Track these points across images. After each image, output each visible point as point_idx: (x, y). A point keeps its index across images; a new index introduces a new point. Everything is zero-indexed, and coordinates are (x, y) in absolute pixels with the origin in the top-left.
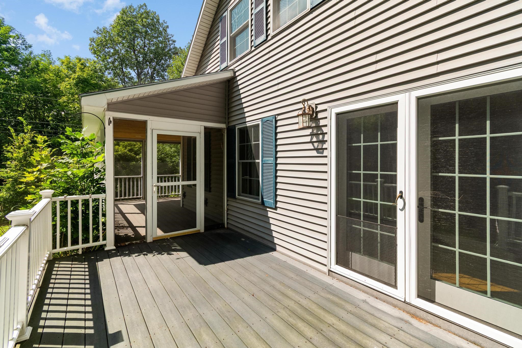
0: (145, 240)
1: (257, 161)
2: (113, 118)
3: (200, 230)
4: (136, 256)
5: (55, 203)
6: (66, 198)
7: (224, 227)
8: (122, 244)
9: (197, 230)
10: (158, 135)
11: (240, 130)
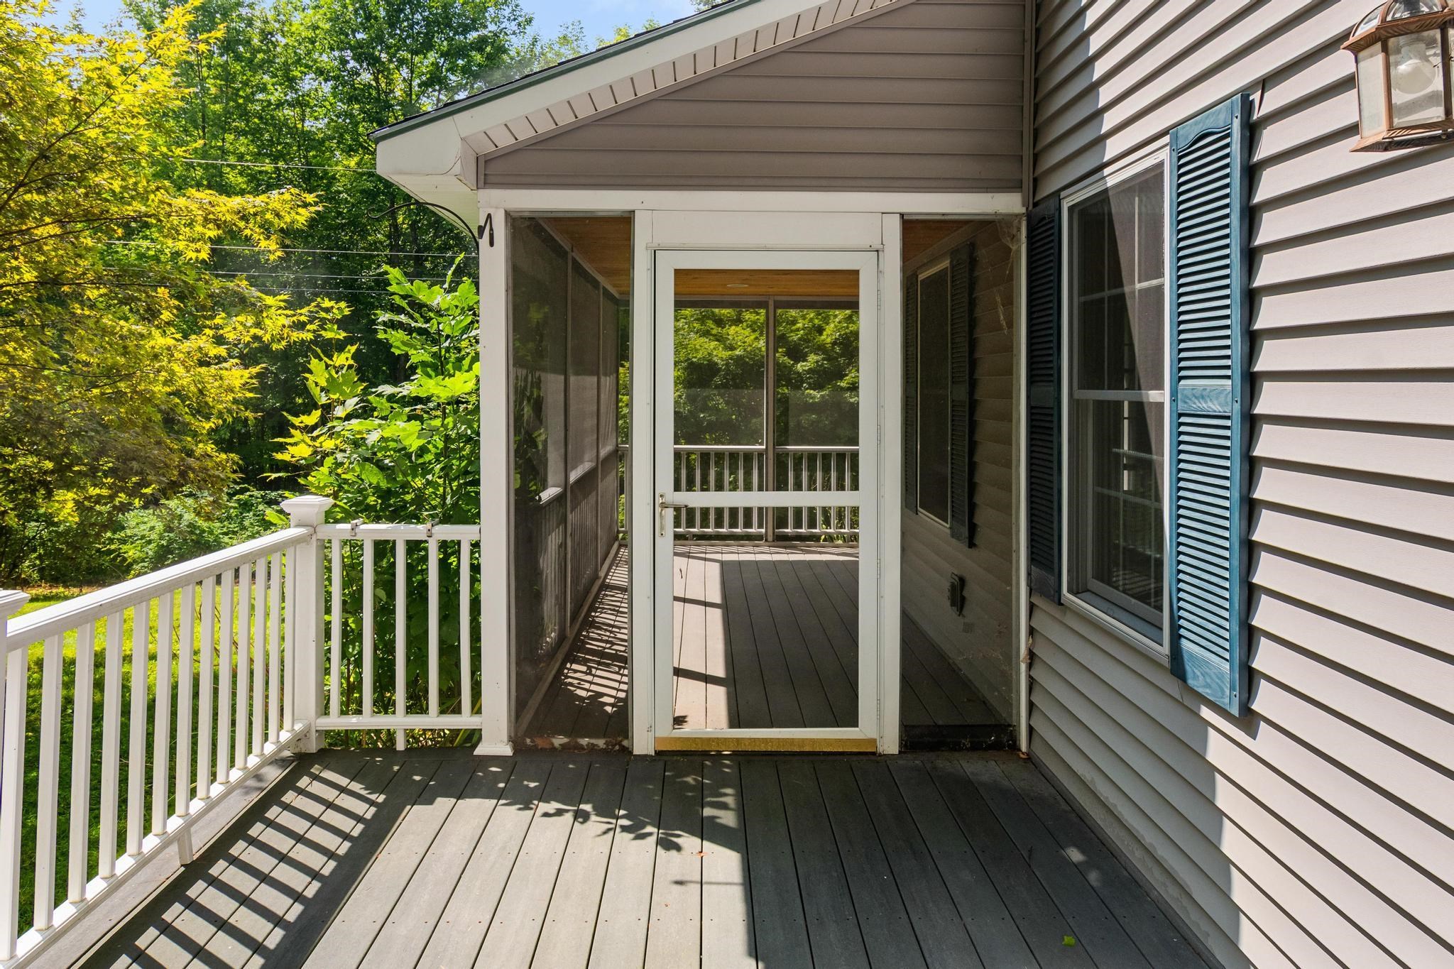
0: (625, 743)
1: (1153, 396)
2: (507, 214)
3: (874, 741)
4: (546, 815)
5: (325, 546)
6: (357, 530)
7: (1015, 747)
8: (540, 743)
9: (861, 736)
10: (681, 275)
11: (1080, 211)
